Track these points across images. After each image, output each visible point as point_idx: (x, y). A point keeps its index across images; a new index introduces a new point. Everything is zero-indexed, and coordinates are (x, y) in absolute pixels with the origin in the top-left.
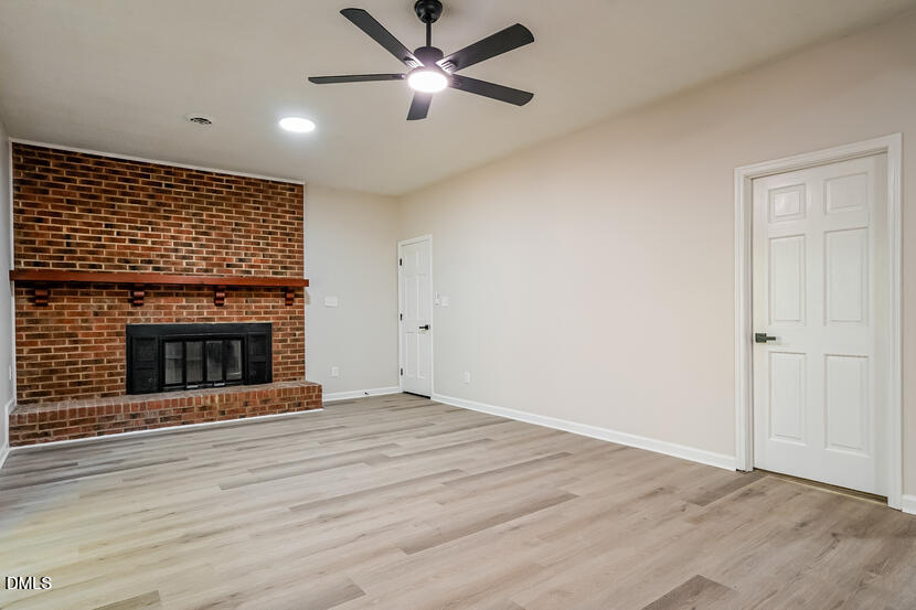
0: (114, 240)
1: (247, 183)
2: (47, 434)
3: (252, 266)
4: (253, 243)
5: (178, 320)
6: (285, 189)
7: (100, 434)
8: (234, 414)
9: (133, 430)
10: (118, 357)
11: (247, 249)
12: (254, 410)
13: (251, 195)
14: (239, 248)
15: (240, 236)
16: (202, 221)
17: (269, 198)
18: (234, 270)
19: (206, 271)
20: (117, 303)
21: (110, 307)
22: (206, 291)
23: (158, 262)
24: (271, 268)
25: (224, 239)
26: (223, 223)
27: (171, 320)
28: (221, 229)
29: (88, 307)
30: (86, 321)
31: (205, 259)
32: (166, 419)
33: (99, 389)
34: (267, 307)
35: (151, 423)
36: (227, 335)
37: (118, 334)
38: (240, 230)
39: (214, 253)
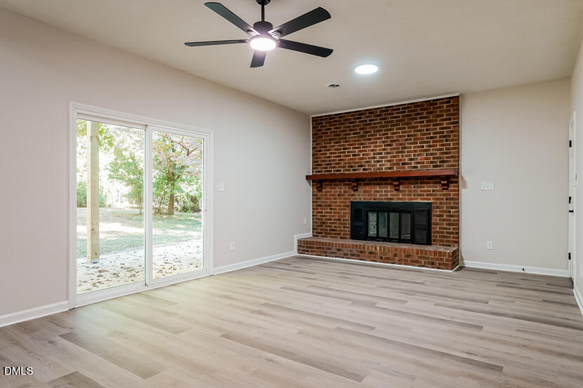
0: (346, 156)
1: (415, 107)
2: (308, 251)
3: (419, 163)
4: (419, 147)
5: (375, 199)
6: (443, 103)
7: (326, 256)
8: (387, 260)
9: (338, 257)
10: (347, 218)
11: (415, 151)
12: (400, 260)
13: (418, 114)
14: (410, 152)
15: (410, 143)
16: (388, 138)
17: (431, 113)
18: (406, 166)
19: (390, 168)
20: (347, 189)
21: (344, 192)
22: (389, 182)
23: (365, 166)
24: (432, 162)
25: (401, 147)
26: (400, 136)
27: (371, 199)
28: (398, 141)
29: (336, 192)
30: (335, 199)
31: (389, 161)
32: (352, 255)
33: (339, 234)
34: (429, 191)
35: (346, 256)
36: (402, 209)
37: (347, 206)
38: (411, 139)
39: (394, 157)
